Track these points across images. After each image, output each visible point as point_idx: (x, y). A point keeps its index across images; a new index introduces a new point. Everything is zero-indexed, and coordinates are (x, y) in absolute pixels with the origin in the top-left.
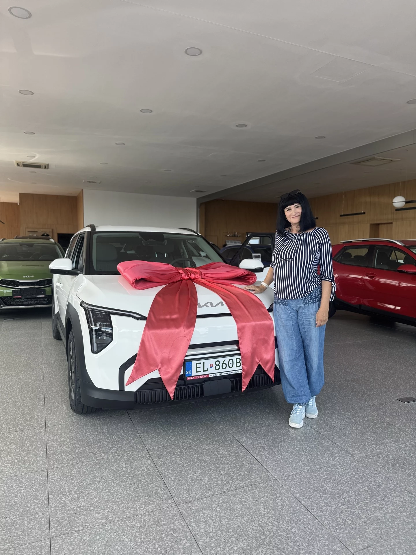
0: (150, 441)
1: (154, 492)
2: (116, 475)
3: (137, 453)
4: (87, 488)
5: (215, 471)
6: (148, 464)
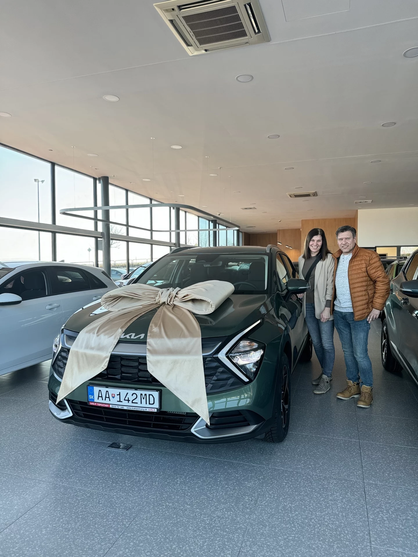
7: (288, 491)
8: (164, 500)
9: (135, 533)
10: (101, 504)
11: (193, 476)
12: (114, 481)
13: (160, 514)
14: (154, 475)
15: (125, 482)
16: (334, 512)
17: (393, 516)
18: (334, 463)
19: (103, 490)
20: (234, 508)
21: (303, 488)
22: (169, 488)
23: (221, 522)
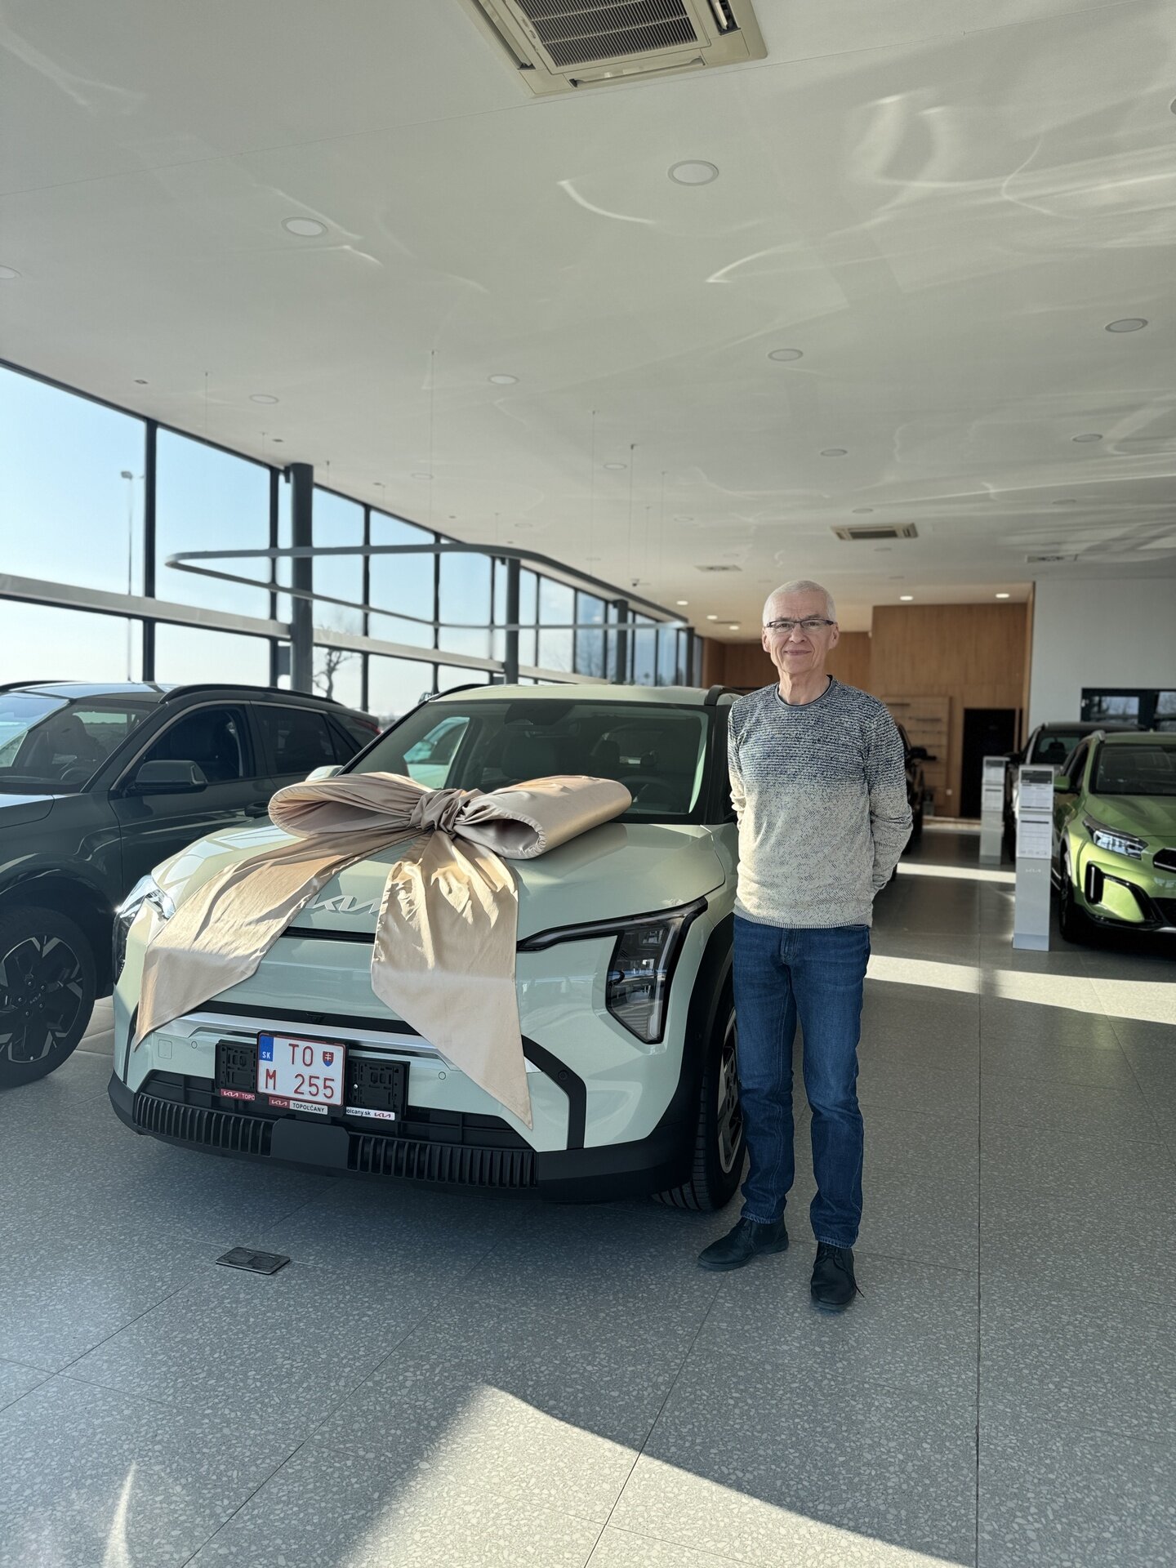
0: (724, 1325)
1: (590, 1461)
2: (557, 1374)
3: (660, 1341)
4: (471, 1374)
5: (802, 1494)
6: (656, 1386)
7: (737, 1426)
8: (351, 1441)
9: (245, 1545)
10: (159, 1443)
11: (458, 1366)
12: (214, 1369)
13: (334, 1486)
14: (338, 1355)
15: (245, 1374)
16: (873, 1504)
17: (1059, 1527)
18: (894, 1340)
19: (175, 1398)
20: (563, 1476)
21: (787, 1421)
22: (377, 1402)
23: (515, 1524)
